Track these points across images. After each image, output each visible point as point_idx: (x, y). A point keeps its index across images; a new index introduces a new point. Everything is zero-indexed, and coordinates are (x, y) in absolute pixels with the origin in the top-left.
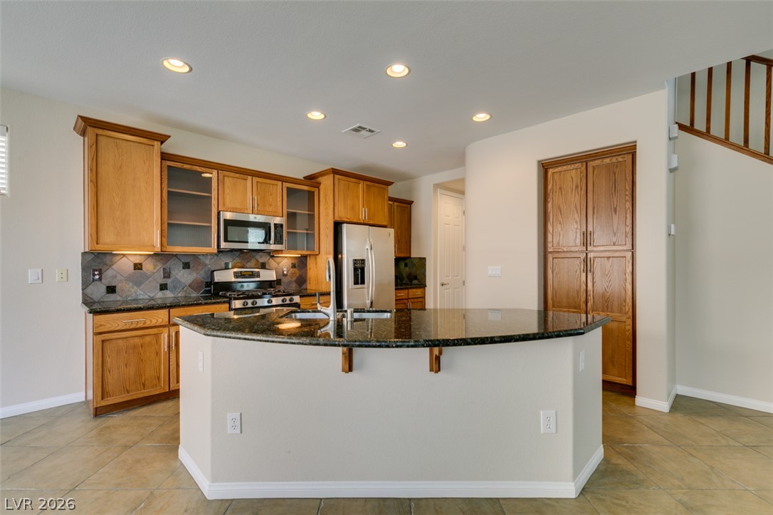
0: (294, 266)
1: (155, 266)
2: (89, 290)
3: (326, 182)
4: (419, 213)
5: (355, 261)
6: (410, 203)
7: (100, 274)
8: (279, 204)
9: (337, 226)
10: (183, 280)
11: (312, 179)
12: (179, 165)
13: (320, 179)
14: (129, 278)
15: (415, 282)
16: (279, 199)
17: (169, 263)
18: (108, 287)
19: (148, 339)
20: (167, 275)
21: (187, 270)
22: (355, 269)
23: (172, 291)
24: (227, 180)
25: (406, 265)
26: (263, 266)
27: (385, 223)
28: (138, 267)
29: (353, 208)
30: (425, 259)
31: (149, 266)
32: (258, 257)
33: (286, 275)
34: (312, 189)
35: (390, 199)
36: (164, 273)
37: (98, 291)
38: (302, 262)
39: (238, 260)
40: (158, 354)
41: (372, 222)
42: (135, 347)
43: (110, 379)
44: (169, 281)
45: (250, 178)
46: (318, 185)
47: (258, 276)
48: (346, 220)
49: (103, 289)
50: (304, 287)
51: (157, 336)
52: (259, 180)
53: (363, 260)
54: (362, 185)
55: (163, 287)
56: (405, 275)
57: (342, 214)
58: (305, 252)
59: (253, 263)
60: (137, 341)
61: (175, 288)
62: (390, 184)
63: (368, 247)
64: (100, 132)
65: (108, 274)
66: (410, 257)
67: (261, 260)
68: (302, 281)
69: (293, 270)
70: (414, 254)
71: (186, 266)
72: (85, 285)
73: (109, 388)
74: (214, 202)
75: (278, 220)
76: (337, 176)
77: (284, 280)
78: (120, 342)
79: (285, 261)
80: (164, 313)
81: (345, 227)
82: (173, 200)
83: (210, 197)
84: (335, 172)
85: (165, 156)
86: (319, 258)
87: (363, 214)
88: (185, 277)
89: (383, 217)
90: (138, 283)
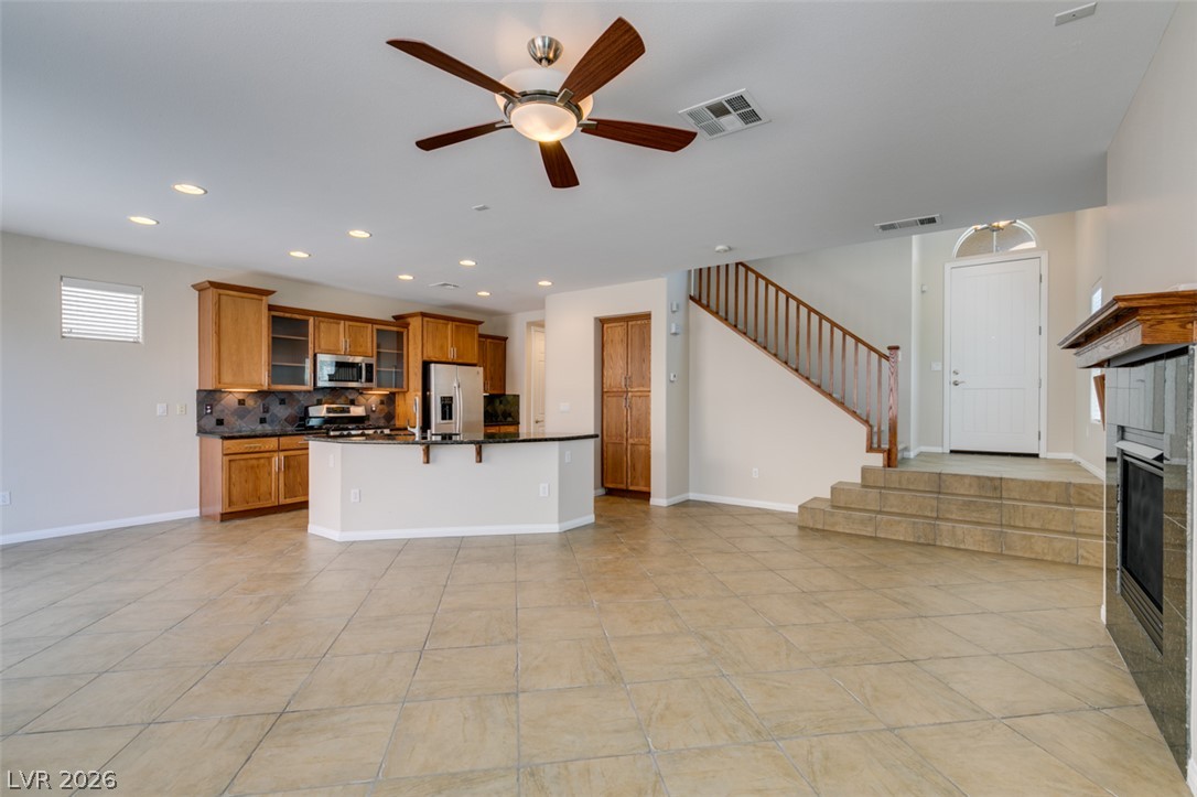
0: (382, 403)
1: (256, 402)
2: (202, 422)
3: (415, 323)
4: (515, 349)
5: (443, 399)
6: (505, 339)
7: (211, 409)
8: (369, 345)
9: (426, 366)
10: (279, 415)
11: (401, 320)
12: (281, 314)
13: (410, 320)
14: (234, 412)
15: (510, 419)
16: (369, 340)
17: (268, 399)
18: (218, 420)
19: (262, 461)
20: (266, 410)
21: (283, 406)
22: (443, 406)
23: (270, 425)
24: (322, 325)
25: (501, 403)
26: (353, 403)
27: (475, 362)
28: (241, 402)
29: (442, 347)
30: (518, 396)
31: (250, 403)
32: (347, 394)
33: (374, 411)
34: (402, 330)
35: (481, 336)
36: (264, 408)
37: (210, 422)
38: (390, 400)
39: (328, 397)
40: (270, 474)
41: (460, 361)
42: (252, 467)
43: (235, 491)
44: (267, 416)
45: (342, 322)
46: (407, 326)
47: (349, 412)
48: (435, 359)
49: (214, 421)
50: (392, 423)
51: (269, 459)
52: (351, 323)
53: (451, 398)
54: (450, 325)
55: (263, 421)
56: (499, 412)
57: (431, 354)
58: (394, 390)
59: (342, 399)
60: (254, 462)
61: (272, 421)
62: (481, 323)
63: (456, 385)
64: (221, 291)
65: (218, 408)
66: (504, 395)
67: (350, 397)
68: (390, 417)
69: (381, 407)
70: (509, 392)
71: (282, 402)
72: (200, 417)
73: (234, 499)
74: (311, 345)
75: (369, 361)
76: (426, 319)
77: (373, 416)
78: (242, 462)
79: (374, 397)
80: (275, 440)
81: (432, 366)
82: (276, 344)
83: (307, 341)
84: (424, 315)
85: (271, 308)
86: (408, 395)
87: (451, 354)
88: (282, 412)
89: (473, 356)
90: (242, 417)
